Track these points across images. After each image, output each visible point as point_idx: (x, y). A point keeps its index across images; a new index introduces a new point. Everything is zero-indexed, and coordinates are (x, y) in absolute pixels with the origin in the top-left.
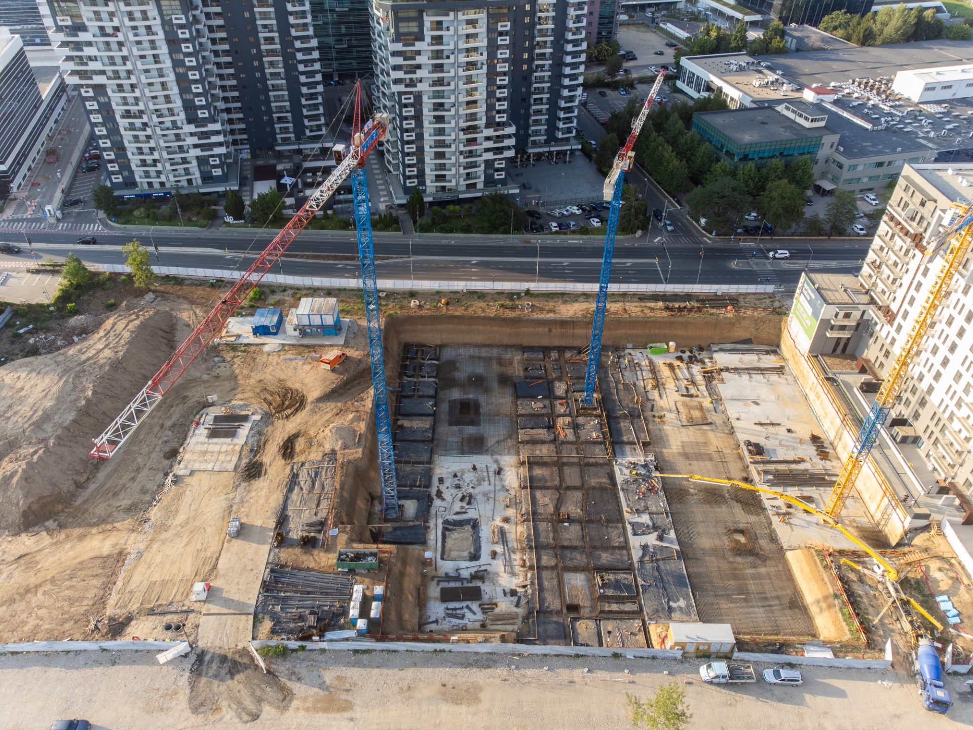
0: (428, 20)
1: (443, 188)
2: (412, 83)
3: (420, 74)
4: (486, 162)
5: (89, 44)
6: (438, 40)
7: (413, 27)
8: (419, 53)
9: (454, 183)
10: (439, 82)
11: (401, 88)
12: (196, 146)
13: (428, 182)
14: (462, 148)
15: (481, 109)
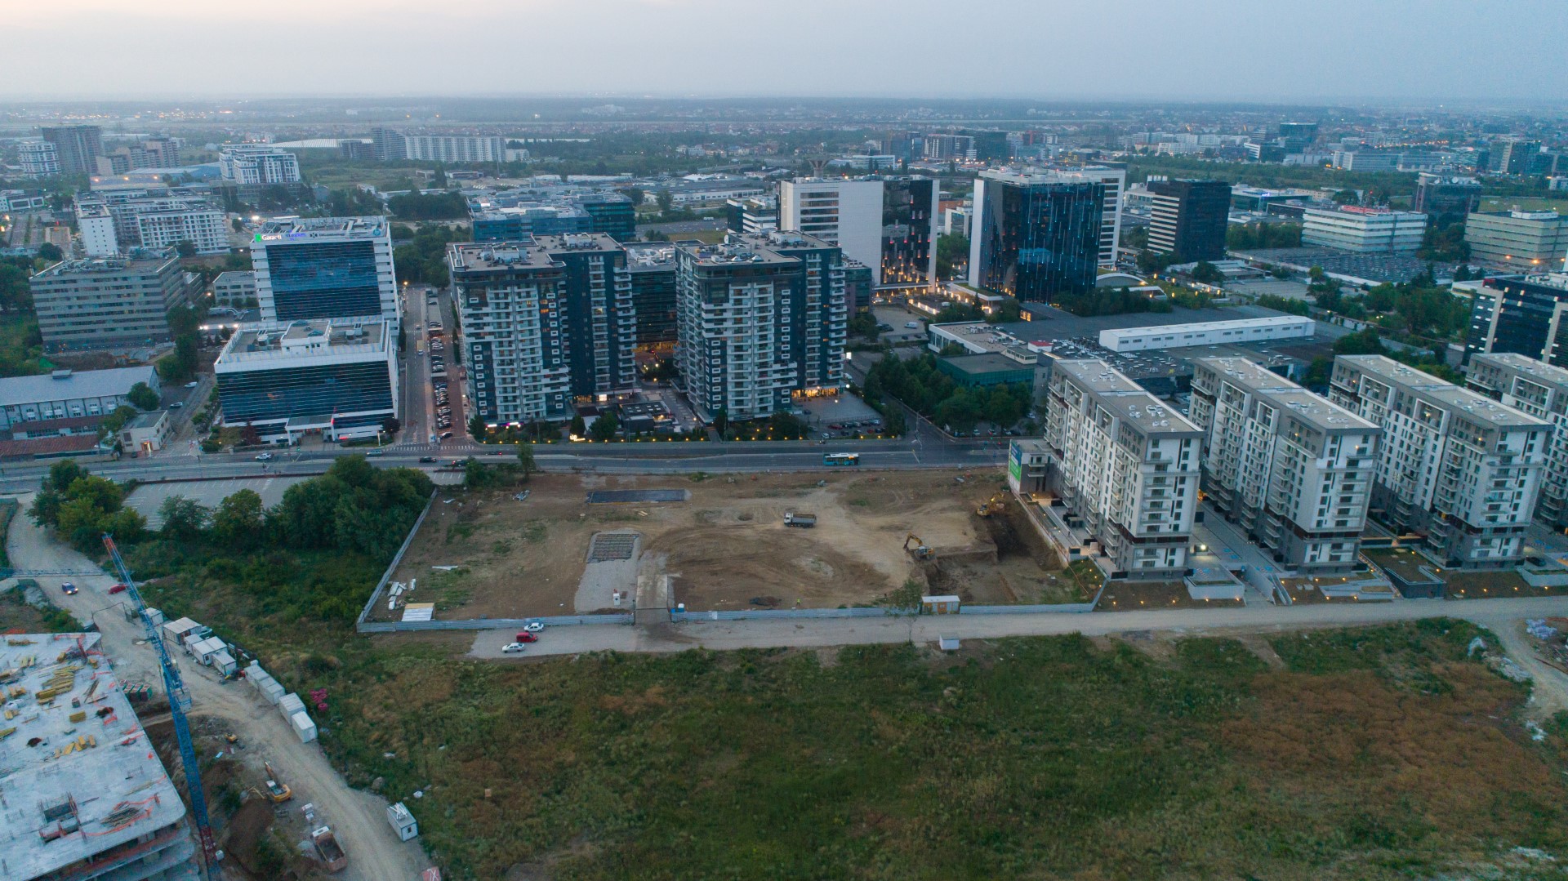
0: (732, 289)
1: (742, 410)
2: (719, 332)
3: (726, 325)
4: (775, 389)
5: (487, 315)
6: (738, 302)
7: (722, 294)
8: (725, 310)
9: (750, 406)
10: (739, 331)
11: (712, 335)
12: (547, 385)
13: (730, 406)
14: (757, 379)
15: (771, 350)
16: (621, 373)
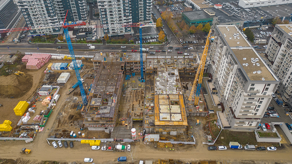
1: (114, 32)
3: (105, 3)
4: (125, 25)
9: (117, 31)
10: (110, 5)
11: (101, 7)
12: (51, 23)
13: (110, 31)
15: (122, 12)
16: (82, 16)
